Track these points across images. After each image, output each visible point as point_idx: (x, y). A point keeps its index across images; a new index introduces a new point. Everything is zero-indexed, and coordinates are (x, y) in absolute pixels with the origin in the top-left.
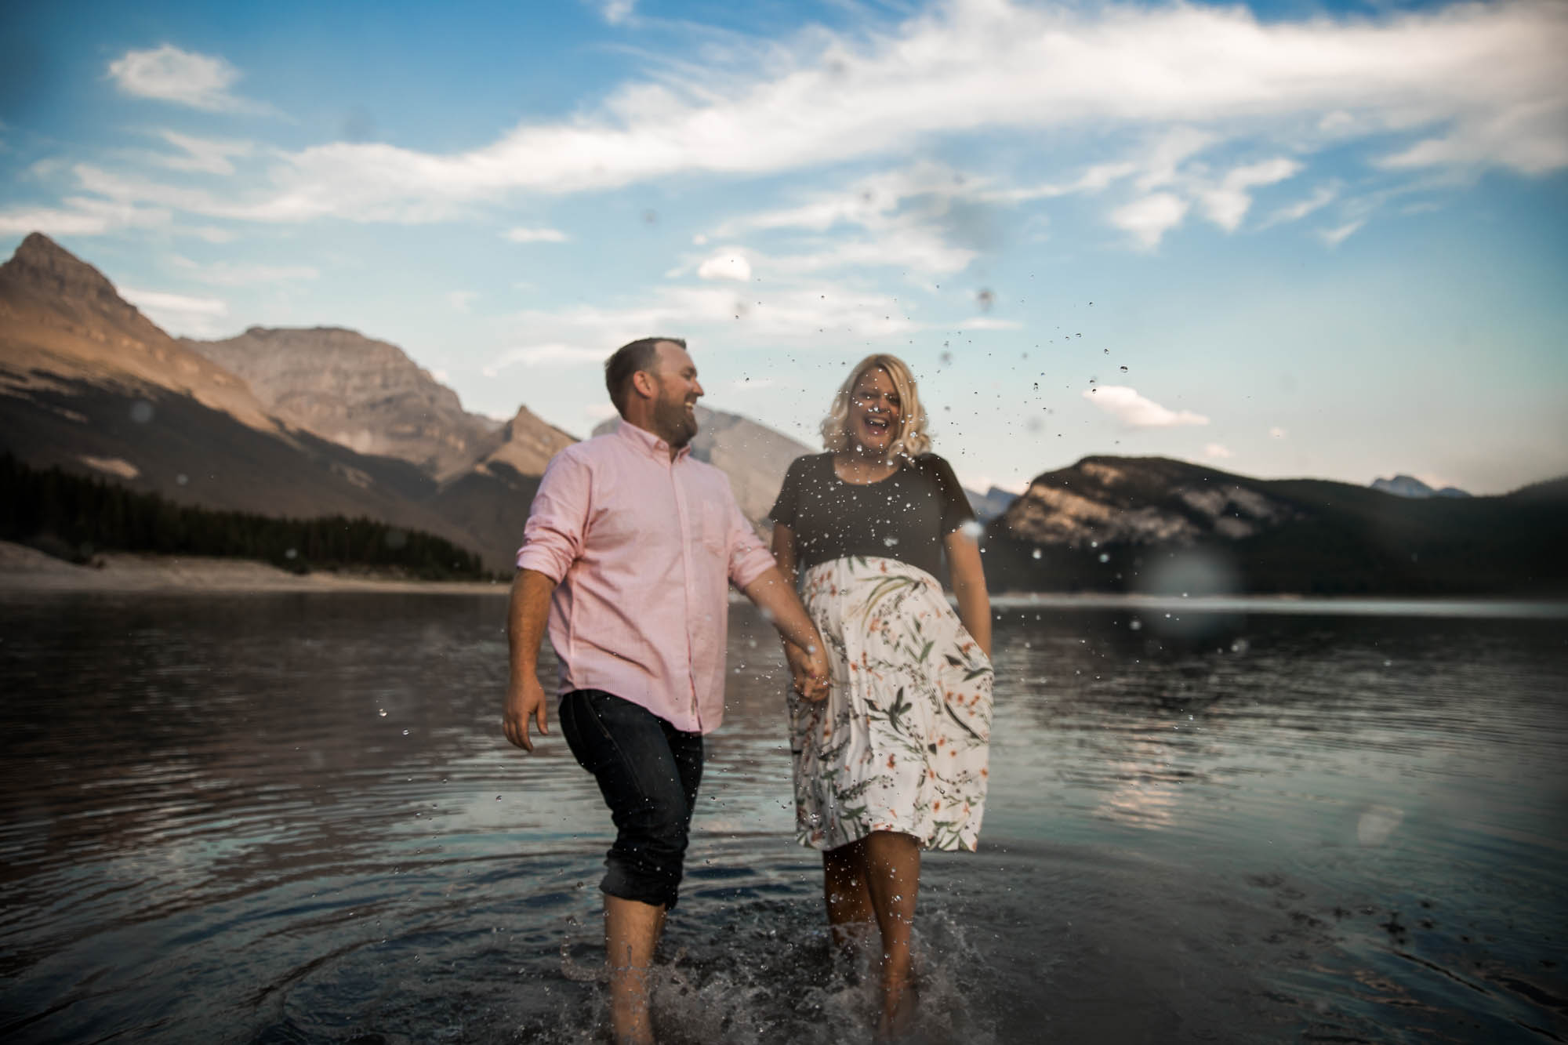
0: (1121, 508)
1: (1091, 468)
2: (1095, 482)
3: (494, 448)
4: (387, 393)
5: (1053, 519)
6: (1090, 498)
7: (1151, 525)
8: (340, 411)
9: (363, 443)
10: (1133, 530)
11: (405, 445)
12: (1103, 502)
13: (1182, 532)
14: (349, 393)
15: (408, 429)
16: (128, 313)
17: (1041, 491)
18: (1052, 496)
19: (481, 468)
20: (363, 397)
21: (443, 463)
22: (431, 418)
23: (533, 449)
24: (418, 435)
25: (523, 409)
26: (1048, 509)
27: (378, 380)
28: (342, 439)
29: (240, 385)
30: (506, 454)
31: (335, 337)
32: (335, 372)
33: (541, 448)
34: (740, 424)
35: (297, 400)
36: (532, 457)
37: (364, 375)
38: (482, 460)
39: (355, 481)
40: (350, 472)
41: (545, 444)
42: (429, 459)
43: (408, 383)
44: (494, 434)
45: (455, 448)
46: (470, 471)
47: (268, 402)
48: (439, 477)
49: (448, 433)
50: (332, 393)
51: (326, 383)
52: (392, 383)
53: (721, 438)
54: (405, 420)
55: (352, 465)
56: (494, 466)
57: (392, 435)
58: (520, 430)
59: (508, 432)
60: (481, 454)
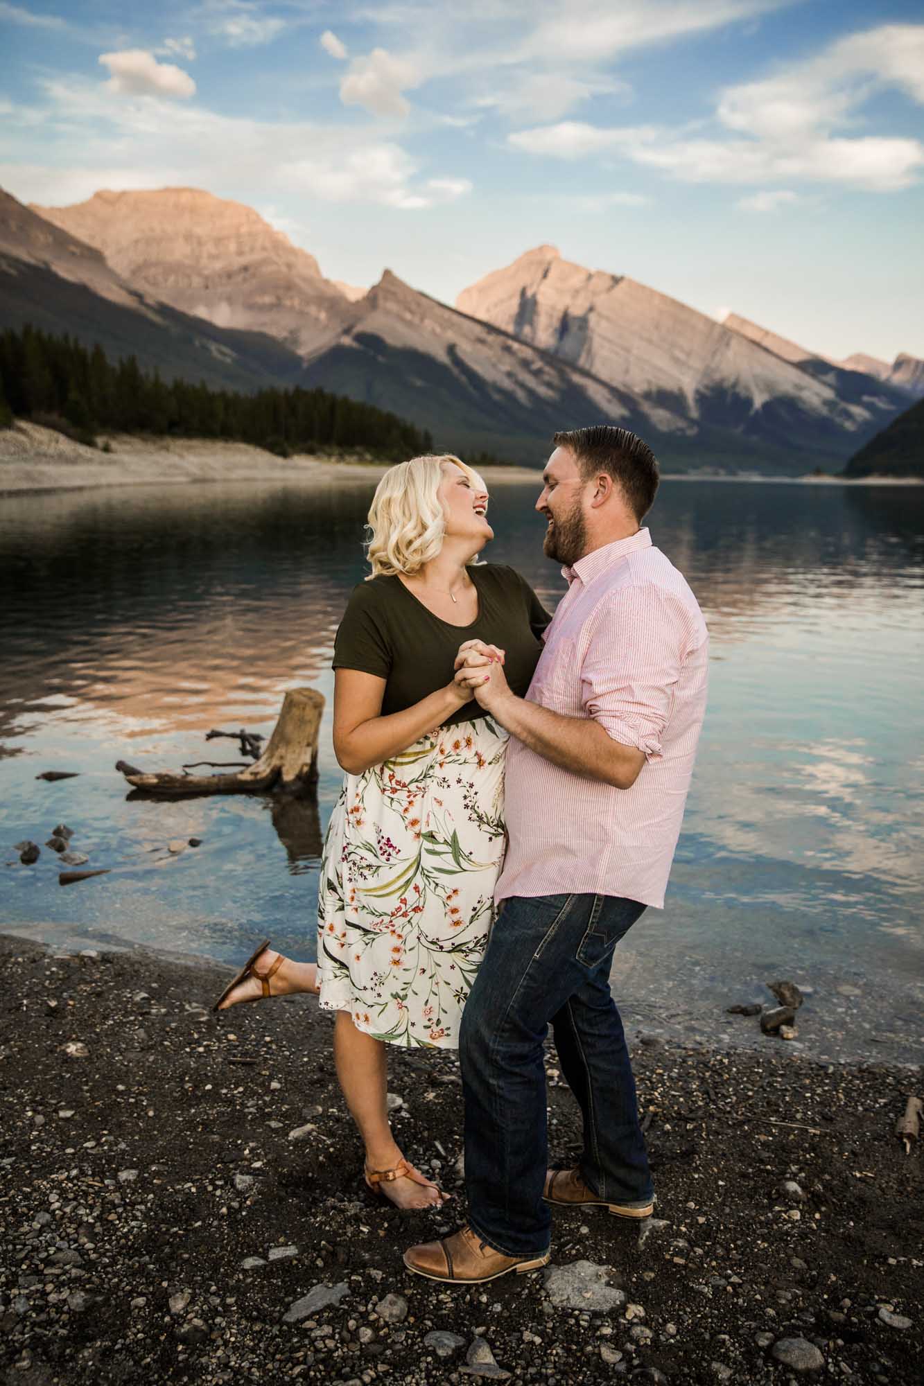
3: (358, 319)
4: (243, 260)
8: (197, 281)
9: (223, 316)
11: (266, 318)
14: (204, 261)
15: (268, 299)
19: (347, 341)
20: (218, 265)
21: (304, 336)
22: (289, 287)
23: (402, 320)
24: (277, 306)
25: (387, 273)
27: (232, 247)
28: (201, 312)
29: (94, 256)
30: (373, 324)
31: (185, 198)
32: (188, 237)
33: (408, 316)
34: (622, 285)
35: (152, 271)
36: (400, 328)
37: (218, 241)
38: (347, 331)
39: (219, 356)
40: (213, 347)
41: (411, 312)
42: (291, 332)
43: (264, 249)
44: (358, 302)
45: (317, 319)
46: (333, 343)
47: (125, 274)
48: (302, 352)
49: (308, 303)
50: (187, 262)
51: (179, 251)
52: (247, 249)
53: (601, 301)
54: (262, 290)
55: (215, 339)
56: (360, 338)
57: (250, 307)
58: (386, 299)
59: (373, 299)
60: (345, 326)
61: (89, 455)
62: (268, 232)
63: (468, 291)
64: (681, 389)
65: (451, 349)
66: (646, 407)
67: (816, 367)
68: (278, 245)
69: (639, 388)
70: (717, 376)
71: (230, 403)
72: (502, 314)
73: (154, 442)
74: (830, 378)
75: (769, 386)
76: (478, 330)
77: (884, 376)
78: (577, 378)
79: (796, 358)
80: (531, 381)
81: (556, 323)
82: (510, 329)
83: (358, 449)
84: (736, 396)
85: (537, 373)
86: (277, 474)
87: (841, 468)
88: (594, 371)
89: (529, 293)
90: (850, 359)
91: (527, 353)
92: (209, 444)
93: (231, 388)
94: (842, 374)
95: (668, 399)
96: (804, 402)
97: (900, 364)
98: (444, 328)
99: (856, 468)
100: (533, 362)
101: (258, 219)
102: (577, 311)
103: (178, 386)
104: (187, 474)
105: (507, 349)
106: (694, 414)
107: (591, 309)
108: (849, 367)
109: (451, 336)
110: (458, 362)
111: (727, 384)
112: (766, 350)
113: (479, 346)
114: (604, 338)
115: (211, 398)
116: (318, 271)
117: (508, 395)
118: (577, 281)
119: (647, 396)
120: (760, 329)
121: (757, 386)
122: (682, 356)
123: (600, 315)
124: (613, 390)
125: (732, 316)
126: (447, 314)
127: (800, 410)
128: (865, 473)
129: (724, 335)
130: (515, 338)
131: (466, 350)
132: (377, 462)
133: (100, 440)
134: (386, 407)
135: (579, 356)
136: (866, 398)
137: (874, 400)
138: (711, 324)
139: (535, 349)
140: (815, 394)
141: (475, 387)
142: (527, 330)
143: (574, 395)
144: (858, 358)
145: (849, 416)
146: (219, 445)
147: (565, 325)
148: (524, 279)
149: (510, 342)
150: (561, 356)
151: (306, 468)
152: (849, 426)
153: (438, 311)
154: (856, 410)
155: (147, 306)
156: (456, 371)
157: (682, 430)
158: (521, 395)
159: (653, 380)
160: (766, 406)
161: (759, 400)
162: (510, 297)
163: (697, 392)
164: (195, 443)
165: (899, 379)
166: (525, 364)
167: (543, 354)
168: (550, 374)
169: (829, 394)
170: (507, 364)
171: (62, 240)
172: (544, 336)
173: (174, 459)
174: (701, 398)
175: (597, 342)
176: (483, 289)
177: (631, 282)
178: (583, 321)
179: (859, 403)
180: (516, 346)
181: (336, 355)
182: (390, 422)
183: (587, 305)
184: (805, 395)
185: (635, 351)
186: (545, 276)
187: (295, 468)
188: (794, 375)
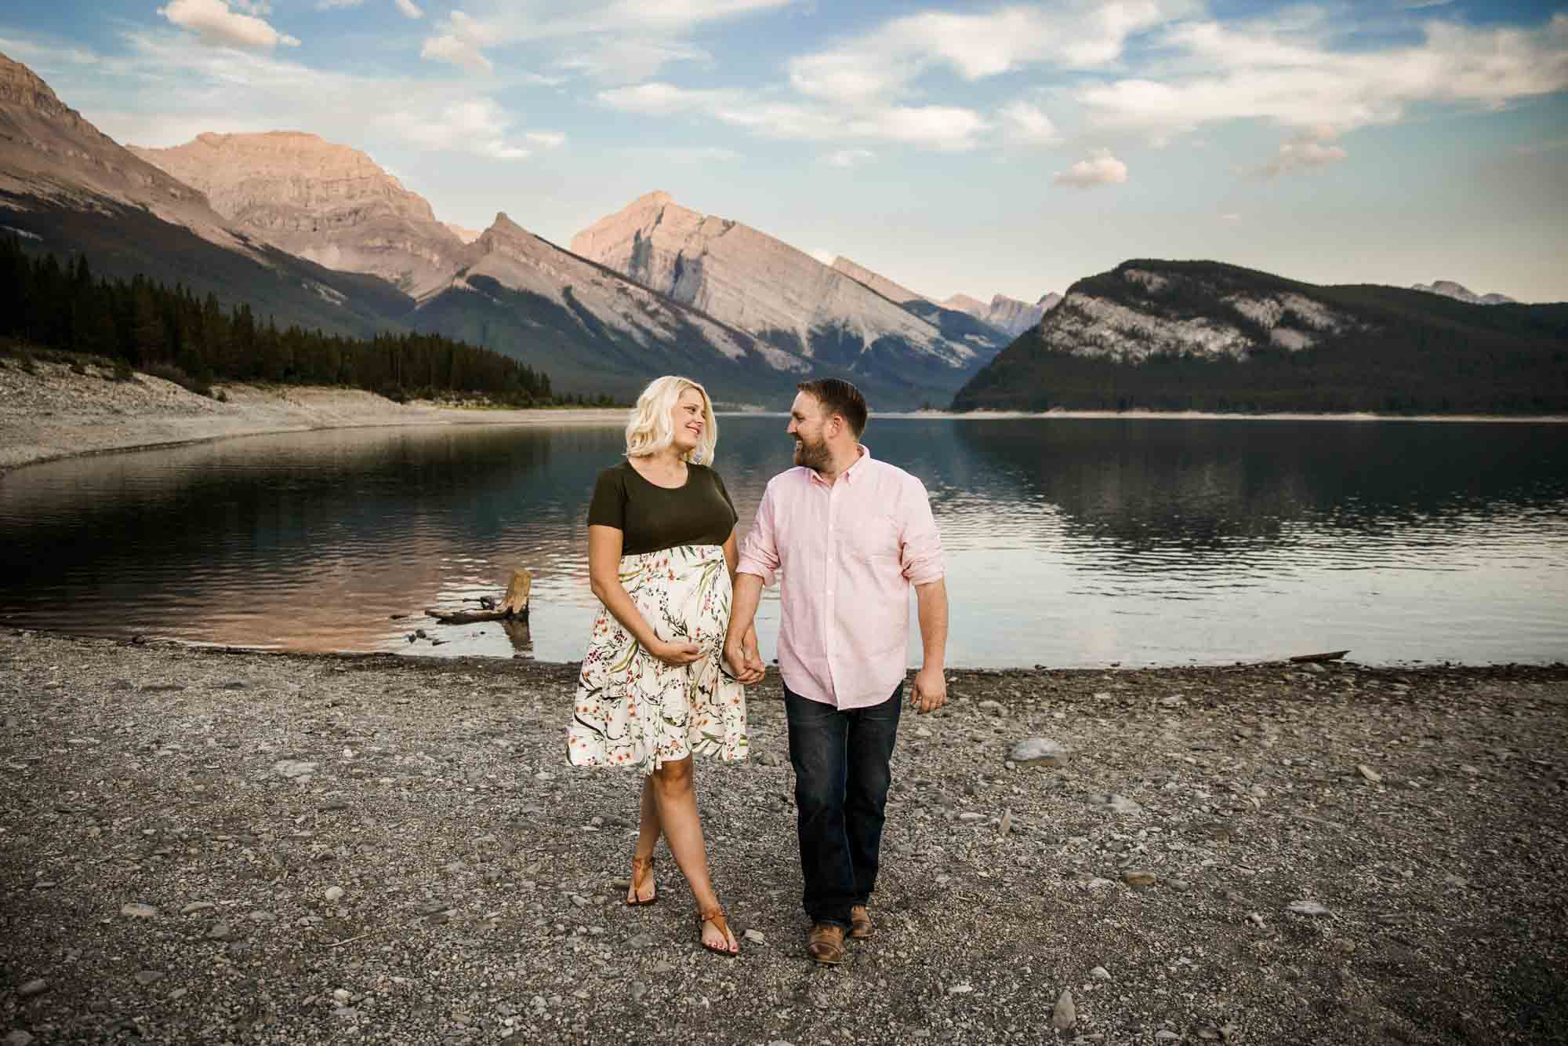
0: (1168, 318)
1: (1134, 275)
2: (1139, 290)
3: (472, 262)
4: (353, 204)
5: (1092, 330)
6: (1135, 307)
7: (1200, 337)
8: (305, 224)
9: (332, 259)
10: (1180, 342)
11: (375, 260)
12: (1148, 312)
13: (1235, 345)
14: (312, 204)
15: (378, 242)
16: (68, 119)
17: (1078, 299)
18: (1092, 305)
19: (461, 283)
20: (328, 208)
21: (416, 278)
22: (401, 230)
23: (517, 262)
24: (389, 248)
25: (501, 217)
26: (1087, 320)
27: (343, 190)
28: (309, 255)
29: (197, 198)
30: (486, 267)
31: (293, 142)
32: (296, 181)
33: (523, 259)
34: (734, 229)
35: (258, 213)
36: (515, 270)
37: (328, 184)
38: (460, 274)
39: (329, 300)
40: (322, 290)
41: (525, 254)
42: (403, 275)
43: (374, 192)
44: (471, 245)
45: (430, 261)
46: (448, 285)
47: (229, 216)
48: (414, 294)
49: (420, 246)
50: (295, 205)
51: (287, 194)
52: (357, 192)
53: (714, 246)
54: (373, 233)
55: (323, 282)
56: (474, 280)
57: (361, 249)
58: (500, 243)
59: (486, 243)
60: (459, 268)
61: (208, 406)
62: (380, 175)
63: (582, 234)
64: (793, 329)
65: (567, 292)
66: (761, 346)
67: (920, 308)
68: (391, 189)
69: (753, 330)
70: (828, 318)
71: (346, 348)
72: (618, 256)
73: (270, 391)
74: (934, 318)
75: (878, 328)
76: (593, 271)
77: (983, 317)
78: (692, 319)
79: (902, 299)
80: (648, 323)
81: (670, 266)
82: (626, 271)
83: (475, 392)
84: (847, 335)
85: (653, 314)
86: (396, 420)
87: (948, 402)
88: (708, 312)
89: (643, 237)
90: (952, 300)
91: (644, 295)
92: (325, 391)
93: (344, 333)
94: (944, 313)
95: (783, 339)
96: (910, 340)
97: (998, 304)
98: (559, 272)
99: (960, 405)
100: (648, 303)
101: (370, 164)
102: (690, 254)
103: (293, 333)
104: (306, 423)
105: (623, 291)
106: (808, 353)
107: (705, 253)
108: (951, 308)
109: (566, 279)
110: (573, 303)
111: (838, 324)
112: (874, 292)
113: (595, 288)
114: (717, 280)
115: (326, 343)
116: (430, 214)
117: (625, 336)
118: (690, 226)
119: (762, 335)
120: (867, 271)
121: (866, 326)
122: (794, 298)
123: (713, 257)
124: (729, 330)
125: (840, 259)
126: (562, 256)
127: (909, 349)
128: (970, 407)
129: (834, 276)
130: (630, 281)
131: (581, 292)
132: (495, 406)
133: (215, 390)
134: (503, 351)
135: (694, 297)
136: (968, 337)
137: (976, 338)
138: (822, 267)
139: (650, 291)
140: (921, 333)
141: (594, 330)
142: (642, 272)
143: (690, 336)
144: (958, 298)
145: (953, 353)
146: (336, 392)
147: (679, 267)
148: (638, 223)
149: (626, 285)
150: (675, 297)
151: (425, 413)
152: (954, 363)
153: (554, 253)
154: (959, 348)
155: (251, 248)
156: (572, 312)
157: (797, 368)
158: (638, 335)
159: (768, 321)
160: (874, 344)
161: (869, 339)
162: (625, 241)
163: (810, 332)
164: (311, 390)
165: (997, 319)
166: (642, 305)
167: (658, 295)
168: (666, 315)
169: (934, 333)
170: (623, 305)
171: (161, 181)
172: (660, 279)
173: (292, 407)
174: (814, 338)
175: (711, 284)
176: (597, 233)
177: (741, 226)
178: (698, 263)
179: (962, 342)
180: (632, 288)
181: (449, 298)
182: (509, 366)
183: (701, 249)
184: (912, 334)
185: (747, 292)
186: (659, 221)
187: (413, 413)
188: (902, 315)
